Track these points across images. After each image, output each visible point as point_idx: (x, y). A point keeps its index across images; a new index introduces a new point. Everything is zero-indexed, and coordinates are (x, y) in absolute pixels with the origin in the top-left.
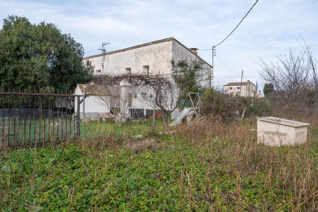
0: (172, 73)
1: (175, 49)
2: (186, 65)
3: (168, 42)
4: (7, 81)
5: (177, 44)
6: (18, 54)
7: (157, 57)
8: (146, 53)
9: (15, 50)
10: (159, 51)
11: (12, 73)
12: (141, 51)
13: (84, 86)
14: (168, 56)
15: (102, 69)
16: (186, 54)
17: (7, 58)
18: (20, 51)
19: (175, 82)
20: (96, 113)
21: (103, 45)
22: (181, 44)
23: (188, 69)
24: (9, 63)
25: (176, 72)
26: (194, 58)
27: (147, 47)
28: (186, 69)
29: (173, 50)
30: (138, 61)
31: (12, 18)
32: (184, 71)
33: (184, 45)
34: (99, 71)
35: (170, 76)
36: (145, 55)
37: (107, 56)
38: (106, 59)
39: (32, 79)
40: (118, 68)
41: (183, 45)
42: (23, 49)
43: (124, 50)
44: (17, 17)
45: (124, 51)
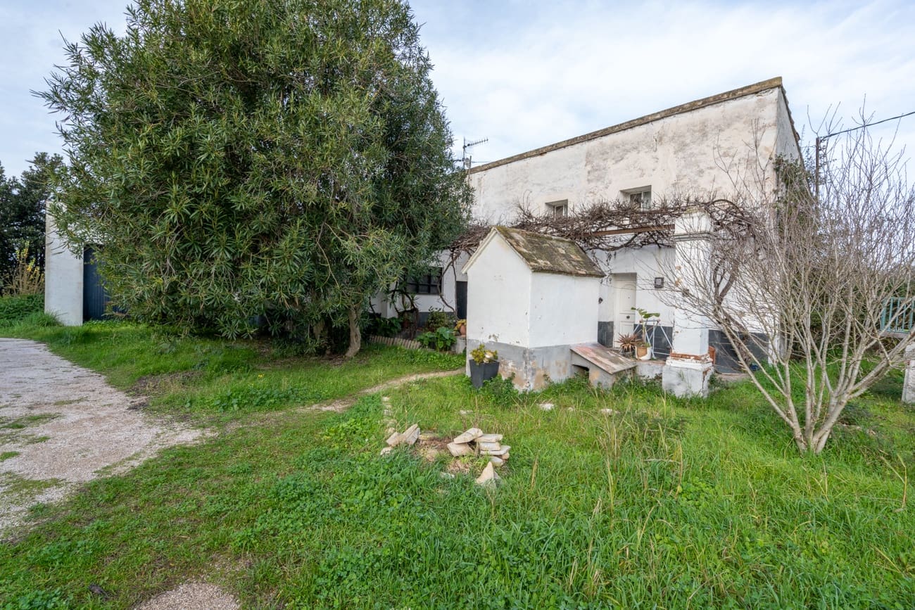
7: (692, 155)
8: (635, 148)
12: (614, 146)
21: (465, 147)
29: (778, 122)
30: (600, 178)
36: (632, 155)
38: (474, 183)
43: (541, 152)
45: (542, 154)
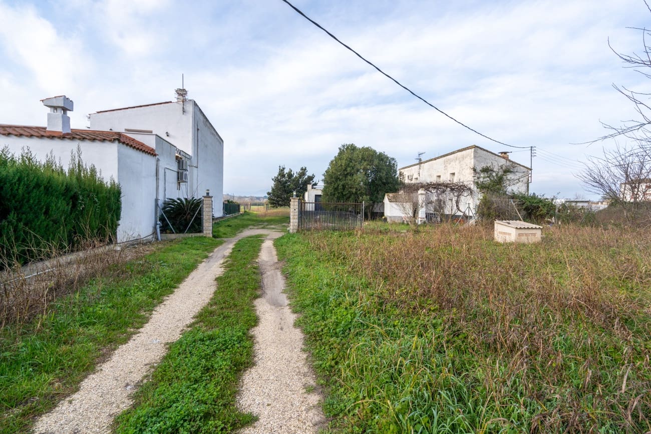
0: (473, 180)
1: (477, 156)
2: (492, 170)
3: (470, 150)
4: (339, 193)
5: (479, 151)
6: (346, 173)
7: (461, 164)
9: (344, 170)
10: (463, 159)
11: (341, 187)
12: (449, 160)
13: (391, 195)
14: (471, 163)
15: (418, 177)
16: (492, 159)
17: (339, 176)
18: (347, 171)
19: (477, 188)
20: (400, 217)
21: (419, 155)
22: (484, 150)
23: (494, 174)
24: (340, 180)
25: (478, 178)
26: (503, 162)
27: (453, 155)
28: (491, 174)
29: (475, 157)
30: (446, 169)
31: (344, 146)
32: (489, 177)
33: (489, 150)
34: (417, 179)
35: (472, 183)
36: (452, 163)
37: (422, 165)
38: (422, 168)
39: (354, 190)
40: (431, 176)
41: (487, 151)
42: (349, 169)
44: (347, 145)
45: (435, 160)
